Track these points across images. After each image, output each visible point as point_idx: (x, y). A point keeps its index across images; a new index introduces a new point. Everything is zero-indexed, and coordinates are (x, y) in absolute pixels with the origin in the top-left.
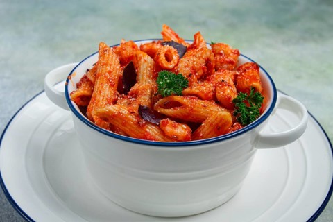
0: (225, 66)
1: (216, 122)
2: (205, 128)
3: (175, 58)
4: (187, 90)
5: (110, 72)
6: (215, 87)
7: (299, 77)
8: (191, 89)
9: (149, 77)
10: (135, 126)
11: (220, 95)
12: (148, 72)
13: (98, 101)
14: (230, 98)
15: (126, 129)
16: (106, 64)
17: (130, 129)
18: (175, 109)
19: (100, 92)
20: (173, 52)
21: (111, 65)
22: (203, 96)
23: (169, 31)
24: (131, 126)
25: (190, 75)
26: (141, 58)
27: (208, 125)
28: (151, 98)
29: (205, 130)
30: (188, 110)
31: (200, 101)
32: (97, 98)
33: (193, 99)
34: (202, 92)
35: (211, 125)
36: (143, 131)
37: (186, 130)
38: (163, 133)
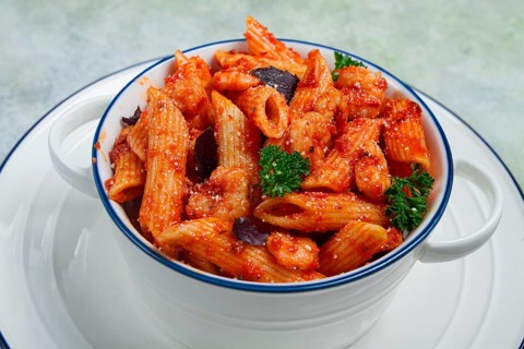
0: (364, 111)
1: (361, 240)
2: (341, 246)
3: (283, 115)
4: (310, 182)
5: (173, 148)
6: (353, 164)
7: (467, 52)
8: (316, 179)
9: (240, 148)
10: (227, 254)
11: (363, 182)
12: (237, 139)
13: (159, 204)
14: (379, 189)
15: (214, 259)
16: (166, 133)
17: (219, 259)
18: (291, 217)
19: (160, 186)
20: (278, 103)
21: (173, 133)
22: (335, 188)
23: (259, 31)
24: (221, 254)
25: (312, 150)
26: (221, 110)
27: (348, 243)
28: (248, 197)
29: (341, 249)
30: (313, 220)
31: (331, 197)
32: (156, 198)
33: (321, 197)
34: (333, 182)
35: (352, 243)
36: (241, 261)
37: (311, 252)
38: (273, 260)
